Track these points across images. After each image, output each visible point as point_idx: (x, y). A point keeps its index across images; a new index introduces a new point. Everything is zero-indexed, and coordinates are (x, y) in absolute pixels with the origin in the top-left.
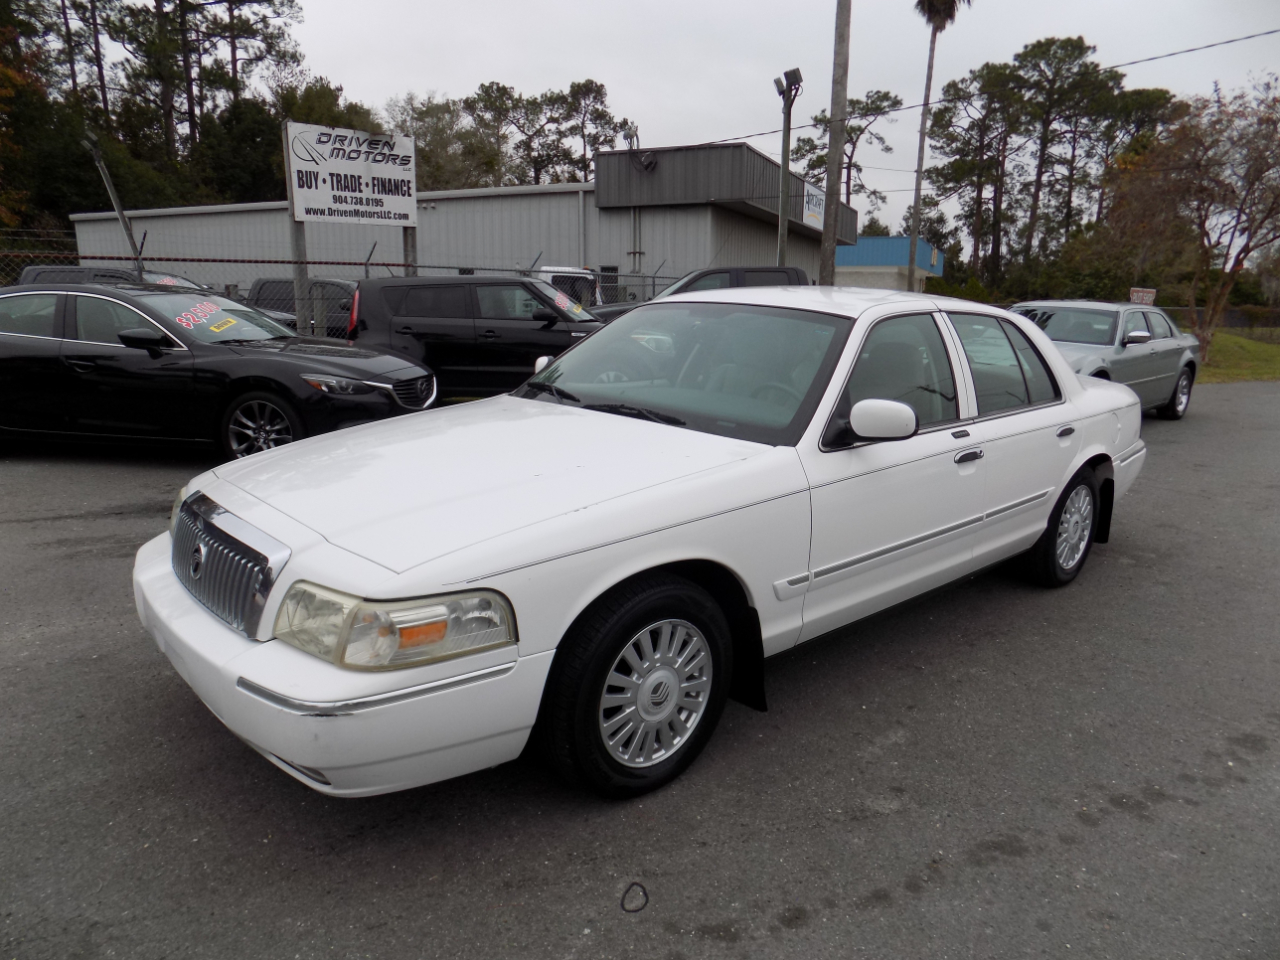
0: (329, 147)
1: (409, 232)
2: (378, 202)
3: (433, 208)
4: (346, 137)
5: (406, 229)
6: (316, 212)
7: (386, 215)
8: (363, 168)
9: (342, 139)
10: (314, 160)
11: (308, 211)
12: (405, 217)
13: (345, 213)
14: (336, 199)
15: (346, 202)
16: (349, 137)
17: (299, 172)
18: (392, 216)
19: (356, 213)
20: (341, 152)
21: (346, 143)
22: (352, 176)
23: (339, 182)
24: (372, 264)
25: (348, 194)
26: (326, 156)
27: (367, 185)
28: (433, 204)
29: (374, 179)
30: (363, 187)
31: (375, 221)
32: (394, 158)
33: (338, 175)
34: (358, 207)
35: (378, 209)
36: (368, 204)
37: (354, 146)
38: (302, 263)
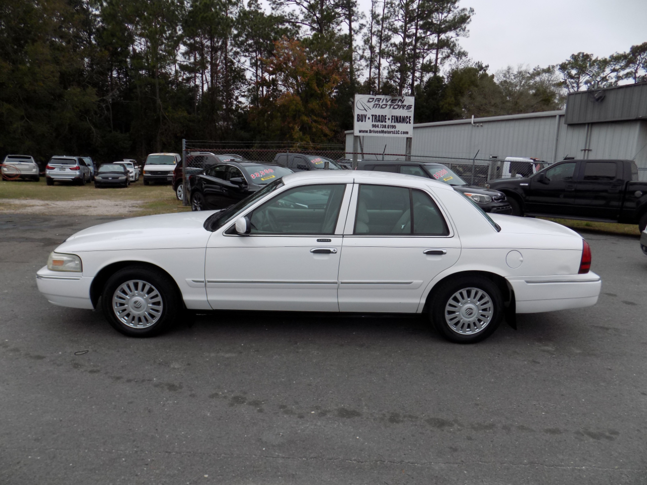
0: (373, 103)
1: (409, 140)
2: (394, 127)
3: (482, 126)
4: (381, 99)
5: (407, 138)
6: (364, 132)
7: (398, 132)
8: (388, 112)
9: (379, 100)
10: (365, 109)
11: (360, 131)
12: (407, 133)
13: (377, 132)
14: (374, 126)
15: (378, 127)
16: (382, 99)
17: (358, 115)
18: (400, 133)
19: (382, 132)
20: (378, 105)
21: (381, 101)
22: (382, 116)
23: (375, 118)
24: (386, 154)
25: (379, 124)
26: (371, 108)
27: (389, 119)
28: (481, 124)
29: (392, 116)
30: (387, 120)
31: (391, 135)
32: (403, 107)
33: (376, 116)
34: (384, 129)
35: (393, 130)
36: (388, 128)
37: (384, 102)
38: (355, 153)
